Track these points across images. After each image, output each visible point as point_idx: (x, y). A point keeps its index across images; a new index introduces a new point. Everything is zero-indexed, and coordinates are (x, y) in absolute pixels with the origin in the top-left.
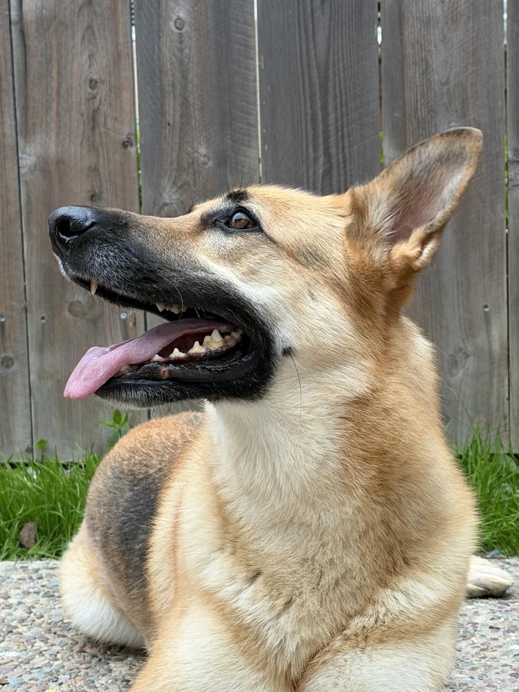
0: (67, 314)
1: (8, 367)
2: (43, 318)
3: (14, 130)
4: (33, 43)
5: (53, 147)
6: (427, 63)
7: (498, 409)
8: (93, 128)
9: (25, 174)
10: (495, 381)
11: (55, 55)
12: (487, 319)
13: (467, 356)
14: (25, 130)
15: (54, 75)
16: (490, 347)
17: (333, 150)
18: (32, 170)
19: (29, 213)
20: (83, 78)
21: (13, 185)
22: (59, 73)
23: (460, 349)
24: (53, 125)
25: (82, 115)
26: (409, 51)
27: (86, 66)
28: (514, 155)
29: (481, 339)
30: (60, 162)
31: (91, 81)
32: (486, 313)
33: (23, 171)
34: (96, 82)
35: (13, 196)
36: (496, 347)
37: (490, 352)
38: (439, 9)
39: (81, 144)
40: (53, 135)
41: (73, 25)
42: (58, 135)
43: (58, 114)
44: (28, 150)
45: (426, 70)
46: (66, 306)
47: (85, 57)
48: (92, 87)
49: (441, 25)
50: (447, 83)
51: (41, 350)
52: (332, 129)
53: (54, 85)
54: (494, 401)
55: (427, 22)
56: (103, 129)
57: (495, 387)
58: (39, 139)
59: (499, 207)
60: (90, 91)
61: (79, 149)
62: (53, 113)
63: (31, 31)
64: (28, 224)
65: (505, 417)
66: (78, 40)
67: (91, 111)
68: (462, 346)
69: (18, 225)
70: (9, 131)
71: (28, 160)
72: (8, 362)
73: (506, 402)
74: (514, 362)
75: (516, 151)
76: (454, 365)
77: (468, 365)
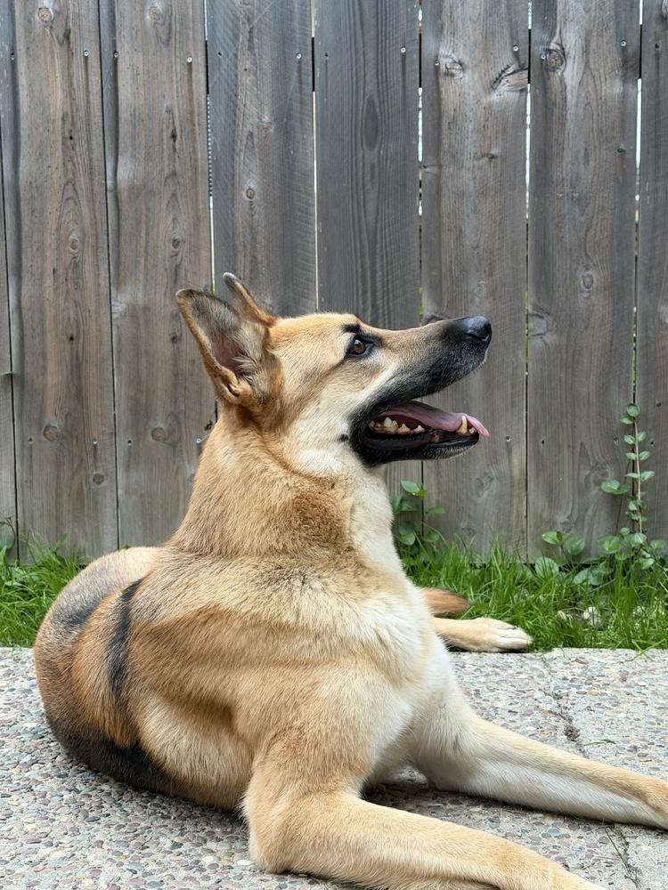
0: (150, 438)
1: (99, 483)
2: (130, 442)
3: (107, 280)
4: (125, 208)
5: (140, 296)
6: (461, 230)
7: (517, 526)
8: (176, 280)
9: (117, 318)
10: (515, 501)
11: (144, 218)
12: (509, 448)
13: (492, 480)
14: (117, 280)
15: (143, 235)
16: (511, 471)
17: (379, 303)
18: (123, 316)
19: (119, 351)
20: (167, 239)
21: (106, 328)
22: (147, 234)
23: (486, 474)
24: (141, 277)
25: (166, 270)
26: (445, 219)
27: (170, 228)
28: (534, 310)
29: (504, 466)
30: (146, 309)
31: (174, 241)
32: (508, 443)
33: (114, 316)
34: (179, 242)
35: (106, 338)
36: (516, 472)
37: (511, 477)
38: (472, 184)
39: (165, 294)
40: (141, 287)
41: (159, 193)
42: (145, 286)
43: (145, 267)
44: (119, 299)
45: (460, 237)
46: (150, 432)
47: (170, 220)
48: (175, 246)
49: (472, 198)
50: (477, 247)
51: (127, 468)
52: (379, 285)
53: (143, 243)
54: (514, 518)
55: (461, 195)
56: (183, 282)
57: (515, 507)
58: (128, 289)
59: (521, 354)
60: (173, 248)
61: (163, 298)
62: (141, 268)
63: (124, 196)
64: (119, 361)
65: (523, 533)
66: (164, 206)
67: (174, 266)
68: (487, 471)
69: (110, 362)
70: (103, 282)
71: (119, 307)
72: (99, 479)
73: (524, 520)
74: (531, 485)
75: (535, 306)
76: (480, 487)
77: (492, 488)
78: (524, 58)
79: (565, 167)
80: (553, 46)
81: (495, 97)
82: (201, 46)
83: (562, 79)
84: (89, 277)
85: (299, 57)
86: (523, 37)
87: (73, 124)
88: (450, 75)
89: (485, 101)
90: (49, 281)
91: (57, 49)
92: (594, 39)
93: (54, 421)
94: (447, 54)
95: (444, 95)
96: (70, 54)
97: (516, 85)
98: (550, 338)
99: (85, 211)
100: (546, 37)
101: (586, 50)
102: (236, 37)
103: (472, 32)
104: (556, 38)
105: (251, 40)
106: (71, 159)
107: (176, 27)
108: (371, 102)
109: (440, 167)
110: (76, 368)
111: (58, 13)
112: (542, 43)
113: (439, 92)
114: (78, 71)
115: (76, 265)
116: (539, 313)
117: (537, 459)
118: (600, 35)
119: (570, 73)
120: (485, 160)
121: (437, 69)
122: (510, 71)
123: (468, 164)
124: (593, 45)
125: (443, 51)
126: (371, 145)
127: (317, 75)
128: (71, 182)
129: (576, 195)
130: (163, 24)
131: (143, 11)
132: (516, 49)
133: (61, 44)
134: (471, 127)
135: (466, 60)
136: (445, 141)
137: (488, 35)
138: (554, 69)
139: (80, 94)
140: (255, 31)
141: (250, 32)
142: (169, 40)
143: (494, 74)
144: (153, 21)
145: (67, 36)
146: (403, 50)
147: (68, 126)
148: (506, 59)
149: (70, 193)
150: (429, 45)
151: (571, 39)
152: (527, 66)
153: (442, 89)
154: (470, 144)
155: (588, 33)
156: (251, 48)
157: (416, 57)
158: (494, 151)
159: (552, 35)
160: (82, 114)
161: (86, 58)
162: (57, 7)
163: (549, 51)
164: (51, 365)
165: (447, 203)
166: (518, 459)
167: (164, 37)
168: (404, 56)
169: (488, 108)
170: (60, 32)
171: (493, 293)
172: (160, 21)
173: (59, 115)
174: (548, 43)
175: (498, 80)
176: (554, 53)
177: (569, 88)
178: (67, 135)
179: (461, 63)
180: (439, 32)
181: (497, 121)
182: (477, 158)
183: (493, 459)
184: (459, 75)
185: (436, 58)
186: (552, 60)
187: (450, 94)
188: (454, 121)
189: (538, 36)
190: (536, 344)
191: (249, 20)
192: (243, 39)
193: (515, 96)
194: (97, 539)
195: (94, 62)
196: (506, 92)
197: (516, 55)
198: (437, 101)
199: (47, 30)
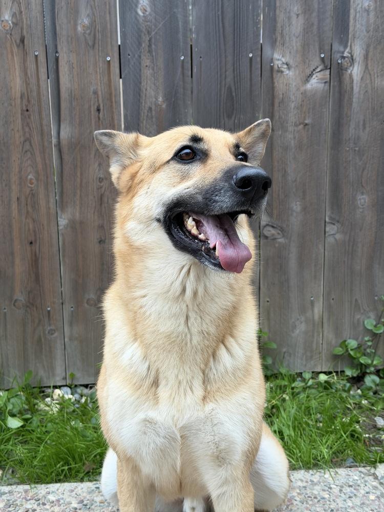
0: (86, 305)
1: (52, 334)
2: (72, 307)
3: (55, 205)
4: (66, 157)
5: (78, 214)
6: (285, 171)
7: (316, 349)
8: (101, 204)
9: (62, 229)
10: (316, 334)
11: (79, 164)
12: (312, 303)
13: (301, 323)
14: (62, 204)
15: (79, 174)
16: (313, 317)
18: (66, 227)
19: (64, 251)
20: (95, 177)
21: (55, 236)
22: (81, 174)
23: (298, 319)
24: (78, 202)
25: (94, 197)
26: (276, 164)
27: (97, 170)
28: (329, 219)
29: (309, 314)
30: (81, 223)
31: (100, 178)
32: (311, 300)
33: (60, 228)
34: (103, 179)
35: (55, 241)
36: (316, 317)
37: (313, 320)
38: (292, 142)
39: (94, 212)
40: (78, 208)
41: (89, 147)
42: (81, 208)
43: (81, 196)
44: (63, 217)
45: (285, 175)
46: (85, 301)
47: (96, 165)
48: (100, 182)
49: (293, 150)
50: (295, 181)
51: (71, 324)
53: (79, 180)
54: (314, 346)
55: (286, 149)
56: (106, 205)
57: (316, 338)
58: (69, 210)
59: (321, 247)
60: (99, 184)
61: (92, 215)
62: (78, 197)
63: (65, 150)
64: (64, 256)
65: (320, 353)
66: (92, 156)
67: (100, 195)
68: (299, 317)
69: (58, 258)
70: (52, 205)
71: (63, 222)
72: (51, 332)
73: (321, 345)
74: (325, 325)
75: (331, 218)
76: (294, 327)
77: (302, 327)
78: (328, 62)
79: (351, 131)
80: (346, 54)
81: (309, 86)
82: (116, 49)
83: (351, 75)
84: (42, 203)
85: (182, 58)
86: (327, 48)
87: (29, 101)
88: (280, 71)
89: (302, 89)
90: (14, 206)
91: (15, 50)
92: (371, 49)
93: (20, 297)
94: (279, 58)
95: (276, 84)
96: (25, 53)
97: (321, 79)
98: (338, 236)
99: (39, 159)
100: (342, 49)
101: (366, 57)
102: (140, 44)
103: (296, 44)
104: (348, 50)
105: (150, 46)
106: (28, 125)
107: (99, 36)
108: (230, 88)
109: (273, 130)
110: (35, 262)
111: (15, 24)
112: (339, 52)
113: (273, 83)
114: (31, 66)
115: (33, 195)
116: (333, 222)
117: (329, 308)
118: (375, 48)
119: (356, 71)
120: (301, 127)
121: (272, 68)
122: (319, 69)
123: (291, 129)
124: (371, 54)
125: (276, 56)
126: (229, 117)
127: (195, 70)
128: (28, 140)
129: (357, 149)
130: (90, 34)
131: (76, 25)
132: (322, 56)
133: (18, 46)
134: (293, 105)
135: (291, 63)
136: (277, 115)
137: (305, 47)
138: (346, 69)
139: (33, 81)
140: (153, 40)
141: (150, 41)
142: (94, 45)
143: (308, 72)
144: (83, 32)
145: (22, 40)
146: (251, 55)
147: (25, 102)
148: (316, 62)
149: (27, 147)
150: (267, 51)
151: (358, 50)
152: (329, 67)
153: (275, 81)
154: (292, 117)
155: (368, 46)
156: (150, 52)
157: (259, 59)
158: (306, 122)
159: (346, 47)
160: (35, 94)
161: (36, 56)
162: (14, 20)
163: (343, 58)
164: (17, 261)
165: (277, 154)
166: (318, 310)
167: (91, 43)
168: (251, 59)
169: (304, 93)
170: (17, 38)
171: (304, 209)
172: (88, 32)
173: (18, 95)
174: (343, 53)
175: (311, 75)
176: (346, 59)
177: (355, 82)
178: (25, 108)
179: (287, 64)
180: (273, 43)
181: (310, 102)
182: (296, 125)
183: (303, 310)
184: (286, 72)
185: (272, 60)
186: (345, 63)
187: (280, 84)
188: (282, 102)
189: (336, 47)
190: (330, 240)
191: (149, 33)
192: (145, 45)
193: (321, 86)
194: (51, 369)
195: (42, 59)
196: (315, 83)
197: (323, 60)
198: (272, 89)
199: (8, 36)
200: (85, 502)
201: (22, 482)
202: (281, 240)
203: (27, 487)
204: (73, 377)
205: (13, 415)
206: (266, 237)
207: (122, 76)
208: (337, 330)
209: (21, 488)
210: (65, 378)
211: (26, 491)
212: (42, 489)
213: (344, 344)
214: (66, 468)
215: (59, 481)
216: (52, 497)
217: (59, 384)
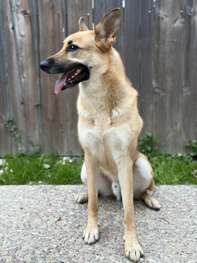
1: (63, 134)
6: (164, 63)
7: (178, 144)
10: (177, 137)
13: (171, 132)
16: (177, 129)
17: (141, 84)
26: (160, 60)
29: (175, 128)
32: (176, 122)
37: (177, 131)
38: (168, 50)
45: (164, 65)
49: (168, 54)
50: (169, 67)
52: (141, 79)
54: (177, 142)
55: (165, 53)
57: (177, 139)
68: (170, 129)
72: (63, 132)
74: (182, 133)
75: (185, 84)
76: (168, 133)
77: (171, 134)
78: (184, 15)
79: (194, 45)
80: (192, 11)
81: (175, 25)
82: (92, 10)
83: (194, 20)
86: (183, 8)
87: (55, 33)
88: (163, 19)
89: (172, 26)
91: (50, 11)
93: (50, 117)
94: (162, 13)
95: (161, 24)
96: (54, 13)
97: (181, 22)
98: (189, 93)
100: (190, 8)
102: (102, 8)
103: (169, 6)
104: (193, 9)
105: (106, 8)
106: (54, 43)
107: (84, 4)
108: (140, 27)
109: (159, 45)
110: (56, 102)
111: (50, 0)
112: (189, 10)
113: (159, 24)
116: (186, 86)
117: (184, 126)
120: (172, 43)
121: (159, 17)
122: (180, 18)
123: (167, 44)
125: (161, 12)
126: (140, 39)
127: (125, 18)
132: (182, 12)
133: (51, 9)
134: (168, 34)
135: (168, 15)
136: (161, 38)
137: (174, 7)
138: (192, 17)
139: (57, 24)
141: (106, 6)
144: (78, 3)
145: (53, 7)
146: (150, 12)
147: (54, 33)
148: (178, 14)
150: (157, 10)
152: (184, 16)
154: (168, 38)
157: (153, 13)
158: (175, 40)
159: (192, 7)
160: (57, 30)
161: (59, 14)
163: (191, 12)
164: (49, 101)
165: (161, 55)
166: (179, 126)
167: (81, 7)
168: (150, 13)
169: (173, 28)
170: (51, 6)
171: (173, 80)
172: (80, 3)
173: (51, 30)
174: (191, 10)
175: (176, 20)
176: (192, 13)
177: (196, 23)
178: (53, 36)
179: (166, 15)
180: (160, 6)
181: (176, 32)
182: (170, 42)
183: (172, 126)
184: (165, 19)
185: (159, 14)
186: (192, 15)
187: (162, 24)
188: (163, 32)
189: (188, 7)
190: (185, 94)
191: (106, 3)
192: (104, 8)
193: (181, 25)
194: (62, 149)
195: (61, 15)
196: (178, 24)
197: (182, 13)
198: (159, 26)
199: (47, 5)
200: (74, 191)
201: (50, 184)
202: (162, 94)
203: (51, 186)
204: (71, 152)
205: (46, 163)
206: (155, 93)
207: (94, 22)
208: (188, 136)
209: (49, 186)
210: (68, 153)
211: (51, 187)
212: (57, 187)
213: (190, 142)
214: (67, 179)
215: (64, 184)
216: (61, 189)
217: (66, 155)
